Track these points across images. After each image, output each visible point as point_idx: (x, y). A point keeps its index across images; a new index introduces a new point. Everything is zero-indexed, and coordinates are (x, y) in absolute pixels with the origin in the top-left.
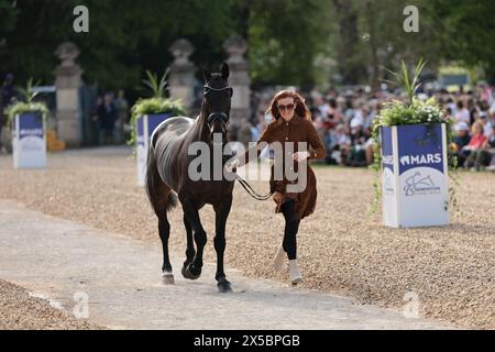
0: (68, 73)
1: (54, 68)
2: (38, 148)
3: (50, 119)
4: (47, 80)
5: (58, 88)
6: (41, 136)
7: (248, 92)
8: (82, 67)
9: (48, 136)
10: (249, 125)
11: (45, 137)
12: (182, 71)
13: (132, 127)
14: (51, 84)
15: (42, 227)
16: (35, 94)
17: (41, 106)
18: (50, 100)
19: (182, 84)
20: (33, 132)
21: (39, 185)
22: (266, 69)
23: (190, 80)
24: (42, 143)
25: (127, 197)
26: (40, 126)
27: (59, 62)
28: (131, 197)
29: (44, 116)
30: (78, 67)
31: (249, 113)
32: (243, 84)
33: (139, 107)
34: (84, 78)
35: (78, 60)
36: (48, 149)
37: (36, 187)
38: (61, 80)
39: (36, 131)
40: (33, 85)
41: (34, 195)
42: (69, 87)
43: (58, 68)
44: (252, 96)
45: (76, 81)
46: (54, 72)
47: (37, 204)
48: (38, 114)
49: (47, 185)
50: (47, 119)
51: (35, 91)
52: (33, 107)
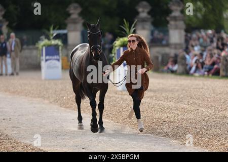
0: (75, 22)
1: (66, 19)
2: (57, 67)
3: (64, 50)
4: (62, 26)
5: (69, 31)
6: (58, 60)
7: (183, 33)
8: (83, 18)
9: (62, 60)
10: (185, 53)
11: (61, 60)
12: (144, 20)
13: (113, 55)
14: (64, 29)
15: (59, 115)
16: (55, 35)
17: (58, 42)
18: (64, 38)
19: (144, 28)
20: (53, 57)
21: (57, 90)
22: (194, 20)
23: (149, 26)
24: (59, 64)
25: (110, 97)
26: (58, 54)
27: (69, 15)
28: (113, 97)
29: (60, 48)
30: (80, 18)
31: (184, 46)
32: (180, 29)
33: (118, 43)
34: (84, 25)
35: (81, 14)
36: (63, 68)
37: (56, 91)
38: (70, 26)
39: (56, 57)
40: (54, 29)
41: (54, 96)
42: (75, 30)
43: (69, 19)
44: (186, 36)
45: (80, 26)
46: (66, 22)
47: (56, 101)
48: (57, 46)
49: (62, 90)
50: (62, 50)
51: (55, 33)
52: (54, 42)
